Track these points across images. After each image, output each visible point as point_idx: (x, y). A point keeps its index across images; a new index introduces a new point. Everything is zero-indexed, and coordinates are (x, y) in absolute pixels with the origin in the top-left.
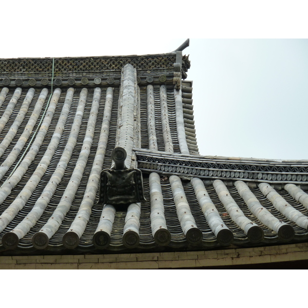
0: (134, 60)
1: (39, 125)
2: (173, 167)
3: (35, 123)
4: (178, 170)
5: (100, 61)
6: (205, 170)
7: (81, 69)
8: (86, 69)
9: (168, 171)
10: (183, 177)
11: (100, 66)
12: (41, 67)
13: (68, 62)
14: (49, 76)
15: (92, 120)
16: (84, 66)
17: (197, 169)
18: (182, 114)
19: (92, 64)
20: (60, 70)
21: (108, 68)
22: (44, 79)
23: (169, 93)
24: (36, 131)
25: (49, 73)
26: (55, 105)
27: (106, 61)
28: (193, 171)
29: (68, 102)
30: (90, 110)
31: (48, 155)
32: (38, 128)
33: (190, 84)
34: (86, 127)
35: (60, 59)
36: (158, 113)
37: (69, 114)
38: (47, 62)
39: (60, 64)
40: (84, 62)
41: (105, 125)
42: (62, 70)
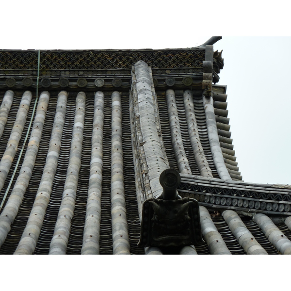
0: (148, 55)
1: (25, 140)
2: (227, 198)
3: (20, 137)
4: (235, 202)
5: (103, 55)
6: (273, 204)
7: (76, 66)
8: (84, 66)
9: (220, 204)
10: (242, 212)
11: (102, 63)
12: (21, 63)
13: (59, 56)
14: (33, 75)
15: (97, 134)
16: (81, 63)
17: (261, 202)
18: (216, 129)
19: (92, 59)
20: (47, 66)
21: (112, 66)
22: (27, 79)
23: (196, 101)
24: (23, 147)
25: (33, 71)
26: (44, 113)
27: (110, 56)
28: (256, 205)
29: (61, 109)
30: (92, 121)
31: (47, 180)
32: (24, 144)
33: (223, 89)
34: (90, 144)
35: (48, 52)
36: (185, 128)
37: (65, 126)
38: (30, 56)
39: (48, 59)
40: (81, 56)
41: (116, 142)
42: (51, 66)
